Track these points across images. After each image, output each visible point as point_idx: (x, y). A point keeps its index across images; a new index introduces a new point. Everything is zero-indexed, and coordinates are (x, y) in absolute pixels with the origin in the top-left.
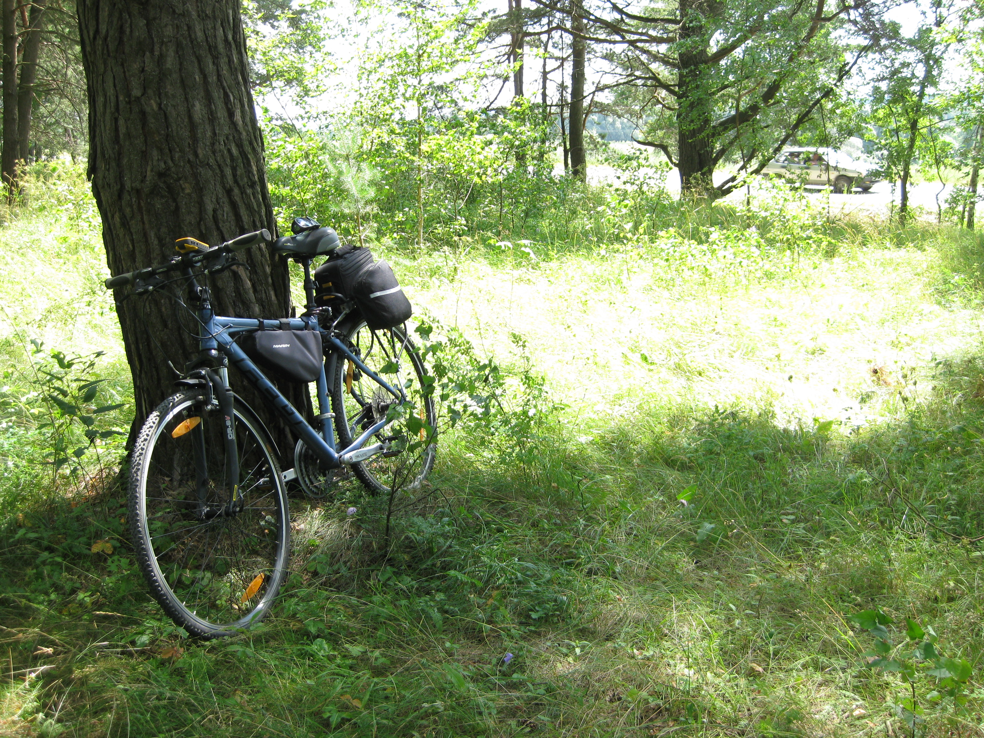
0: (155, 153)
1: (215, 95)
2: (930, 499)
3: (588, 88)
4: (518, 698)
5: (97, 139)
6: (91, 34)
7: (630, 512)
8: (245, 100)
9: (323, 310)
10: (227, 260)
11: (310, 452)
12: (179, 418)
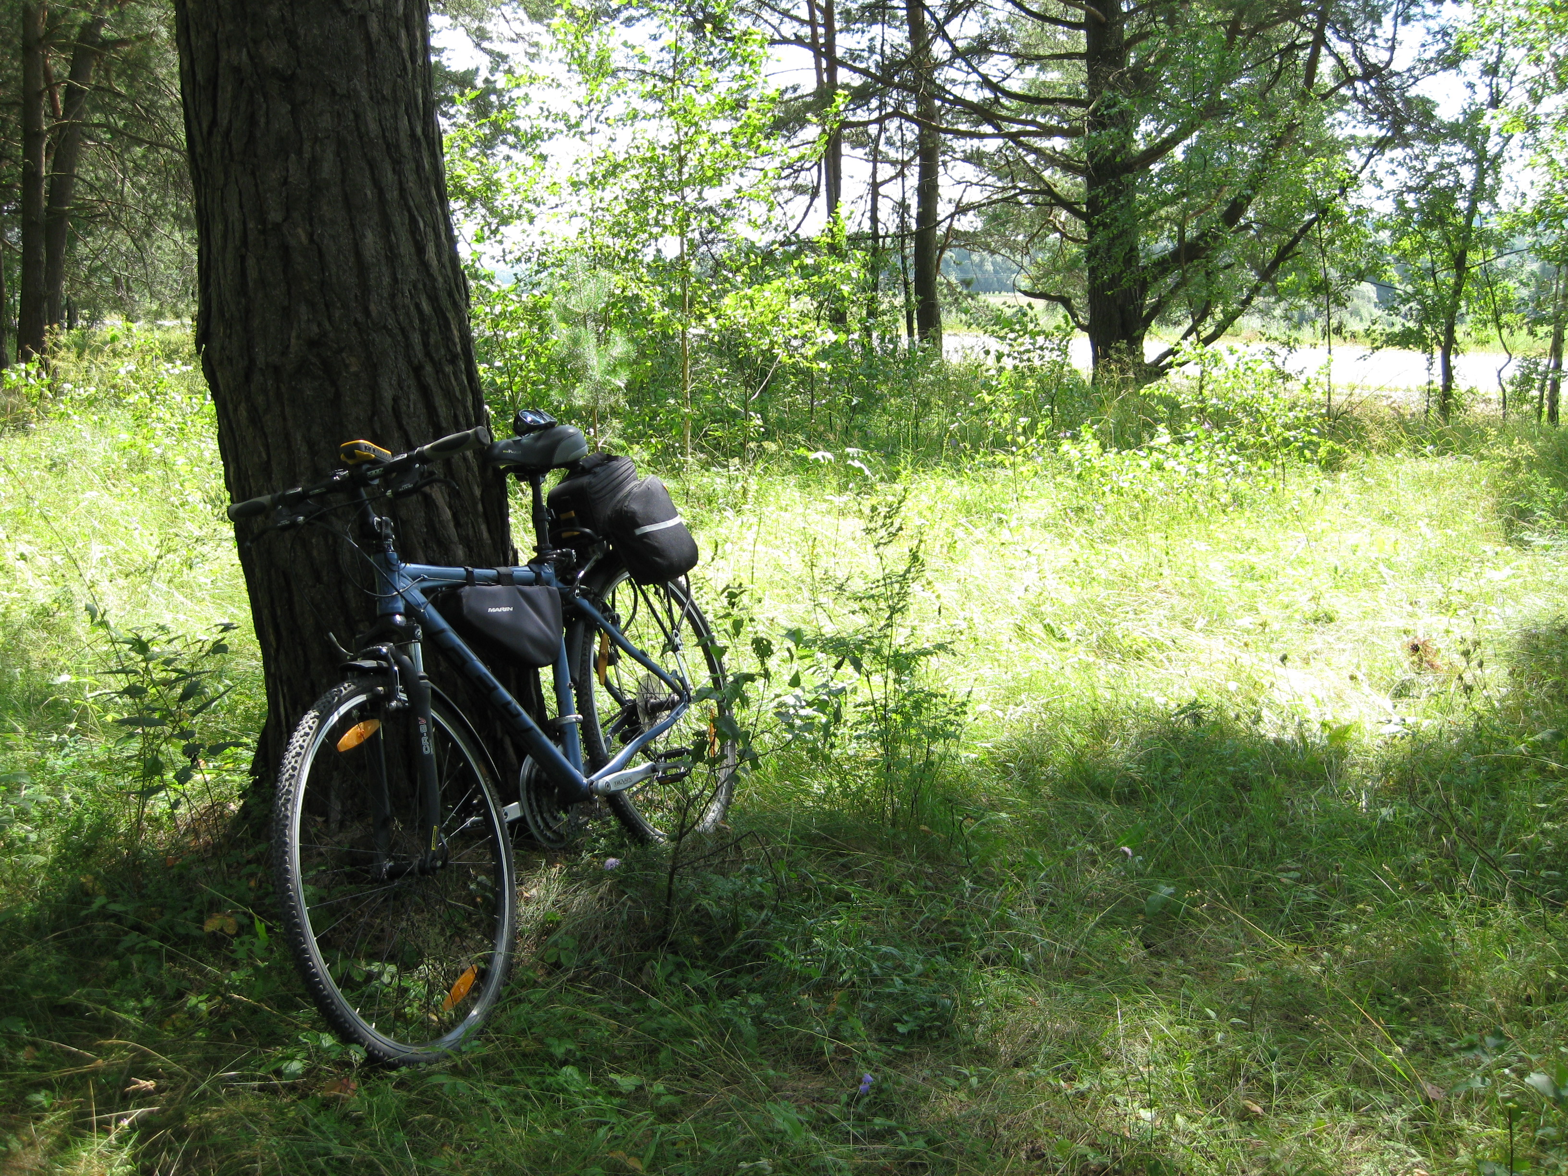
0: (303, 310)
1: (397, 219)
2: (1512, 845)
3: (943, 209)
4: (885, 1155)
5: (212, 290)
6: (205, 126)
7: (1041, 869)
8: (442, 228)
9: (562, 554)
10: (422, 475)
11: (544, 775)
12: (346, 722)
